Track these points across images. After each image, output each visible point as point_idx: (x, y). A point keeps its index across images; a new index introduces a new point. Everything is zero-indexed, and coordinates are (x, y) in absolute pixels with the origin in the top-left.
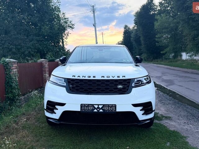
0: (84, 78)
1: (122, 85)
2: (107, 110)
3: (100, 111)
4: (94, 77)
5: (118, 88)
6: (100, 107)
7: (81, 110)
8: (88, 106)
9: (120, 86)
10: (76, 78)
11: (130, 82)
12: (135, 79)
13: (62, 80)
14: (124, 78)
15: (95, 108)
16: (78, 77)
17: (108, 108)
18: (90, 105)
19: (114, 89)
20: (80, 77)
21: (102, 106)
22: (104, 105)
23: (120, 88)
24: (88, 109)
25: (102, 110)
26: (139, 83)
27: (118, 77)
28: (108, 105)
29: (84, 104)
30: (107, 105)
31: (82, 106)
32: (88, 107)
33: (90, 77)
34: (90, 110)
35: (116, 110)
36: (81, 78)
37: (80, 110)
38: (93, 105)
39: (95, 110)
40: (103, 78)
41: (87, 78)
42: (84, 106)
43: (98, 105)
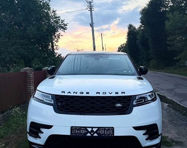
0: (75, 95)
1: (121, 103)
2: (103, 134)
3: (94, 135)
4: (87, 93)
5: (116, 107)
7: (71, 133)
8: (80, 129)
9: (119, 105)
10: (66, 94)
11: (131, 99)
12: (136, 95)
13: (49, 97)
14: (123, 95)
15: (88, 132)
16: (68, 93)
17: (104, 131)
18: (82, 127)
19: (112, 108)
20: (70, 93)
21: (97, 129)
22: (99, 128)
23: (119, 107)
24: (80, 132)
25: (97, 134)
26: (142, 101)
27: (117, 93)
28: (104, 128)
29: (75, 127)
30: (102, 128)
31: (72, 128)
32: (80, 131)
33: (82, 93)
34: (82, 134)
35: (113, 134)
36: (72, 94)
37: (70, 135)
38: (86, 128)
39: (89, 135)
40: (98, 95)
41: (78, 94)
42: (75, 129)
43: (92, 128)
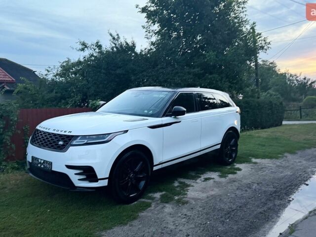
0: (43, 130)
3: (42, 166)
4: (49, 129)
6: (42, 161)
7: (32, 161)
11: (71, 139)
14: (69, 134)
15: (39, 163)
16: (41, 128)
17: (47, 165)
19: (55, 144)
22: (44, 161)
23: (60, 145)
27: (65, 132)
28: (47, 161)
29: (34, 157)
32: (36, 161)
34: (36, 164)
35: (51, 168)
38: (38, 159)
39: (39, 165)
40: (53, 132)
43: (41, 160)
